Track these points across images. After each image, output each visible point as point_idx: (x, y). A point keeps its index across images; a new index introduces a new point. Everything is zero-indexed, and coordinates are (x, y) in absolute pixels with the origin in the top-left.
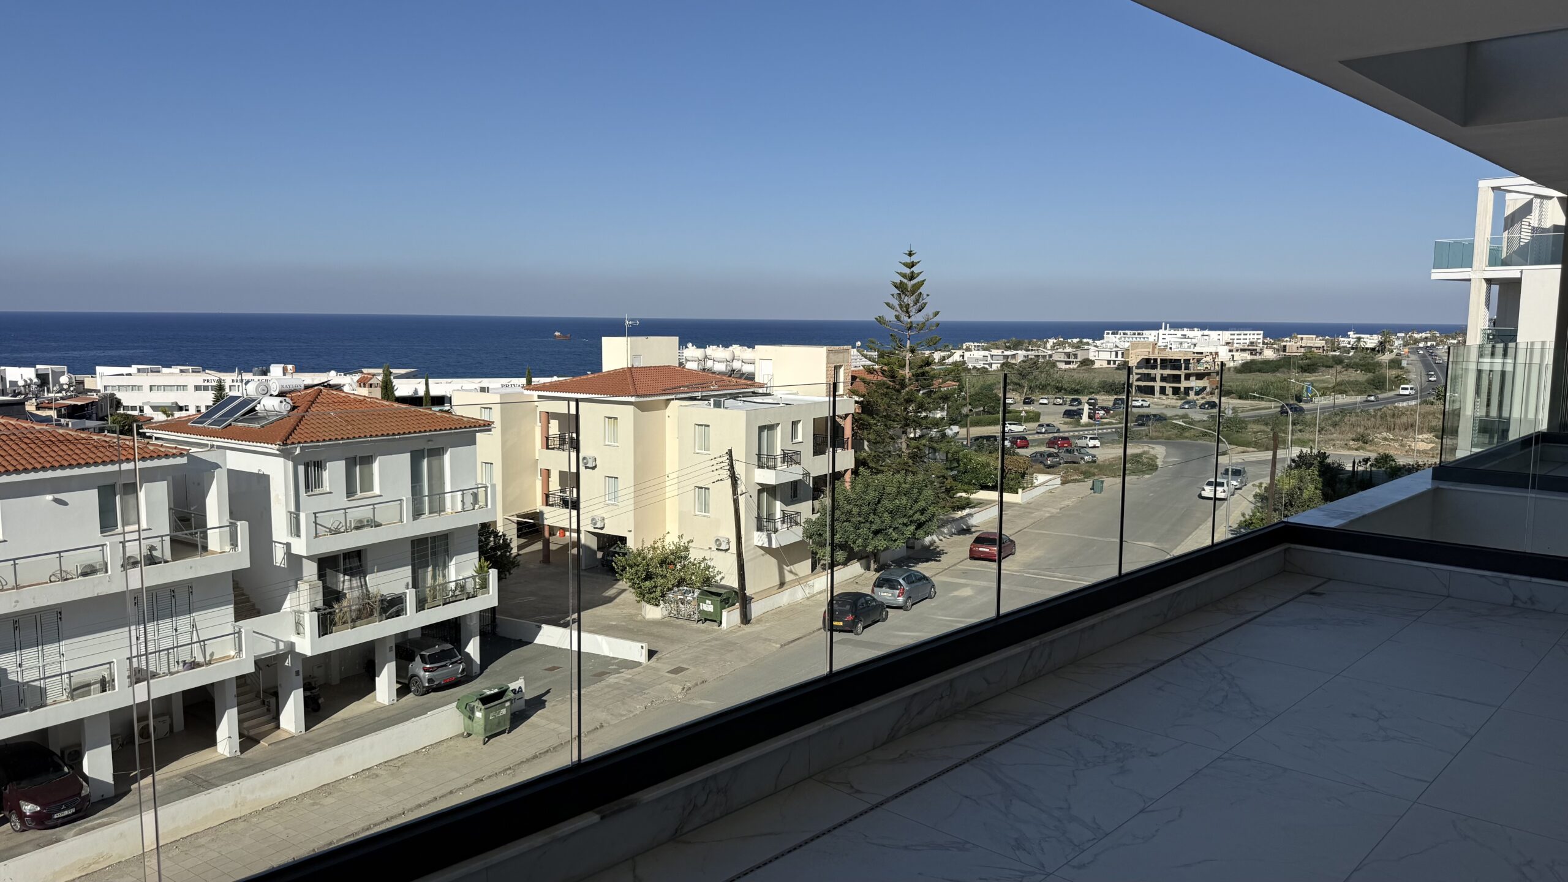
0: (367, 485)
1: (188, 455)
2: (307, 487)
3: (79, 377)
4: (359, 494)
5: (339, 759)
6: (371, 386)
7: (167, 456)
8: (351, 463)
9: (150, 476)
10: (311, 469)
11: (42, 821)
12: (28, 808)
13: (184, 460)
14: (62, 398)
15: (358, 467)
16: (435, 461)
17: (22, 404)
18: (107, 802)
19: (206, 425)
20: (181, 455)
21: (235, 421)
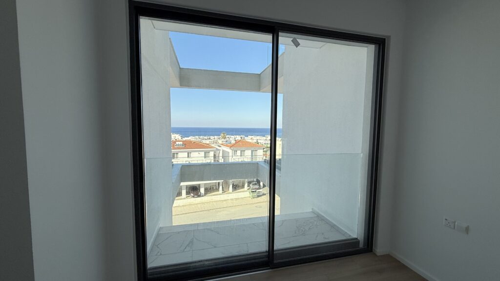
0: (244, 155)
2: (234, 154)
4: (243, 157)
5: (228, 196)
9: (212, 151)
10: (235, 152)
11: (193, 197)
12: (192, 195)
13: (216, 149)
15: (242, 152)
16: (256, 152)
18: (203, 196)
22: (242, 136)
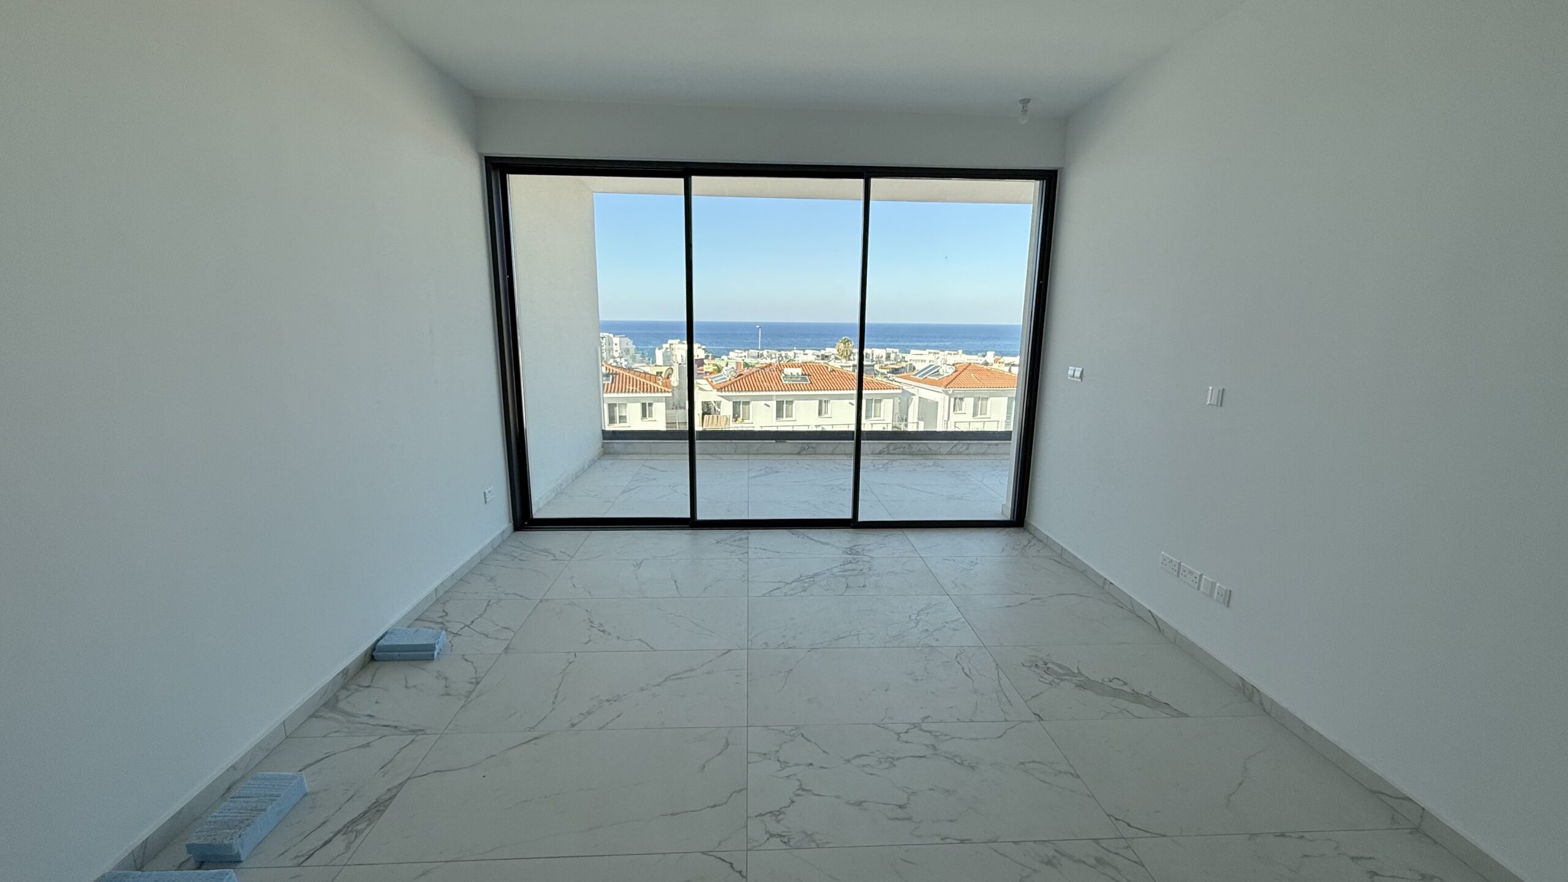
0: (983, 413)
1: (903, 389)
2: (954, 409)
3: (904, 355)
4: (979, 416)
6: (1000, 363)
7: (893, 389)
8: (978, 399)
9: (889, 396)
10: (958, 400)
13: (900, 391)
14: (891, 364)
15: (980, 402)
17: (873, 366)
19: (917, 377)
20: (899, 389)
21: (929, 375)
22: (889, 350)
